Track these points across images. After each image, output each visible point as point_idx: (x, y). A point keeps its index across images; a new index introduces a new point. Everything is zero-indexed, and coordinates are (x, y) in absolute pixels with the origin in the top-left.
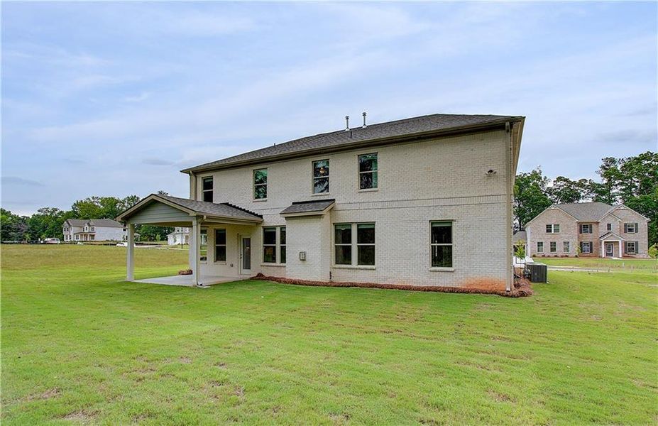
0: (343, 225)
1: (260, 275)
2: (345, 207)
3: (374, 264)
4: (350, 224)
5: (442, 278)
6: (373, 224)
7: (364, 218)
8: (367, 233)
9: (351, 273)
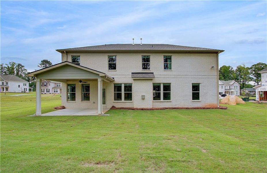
0: (157, 84)
1: (113, 107)
2: (158, 76)
3: (170, 100)
4: (160, 84)
5: (197, 104)
6: (170, 84)
7: (166, 81)
8: (167, 87)
9: (161, 104)
